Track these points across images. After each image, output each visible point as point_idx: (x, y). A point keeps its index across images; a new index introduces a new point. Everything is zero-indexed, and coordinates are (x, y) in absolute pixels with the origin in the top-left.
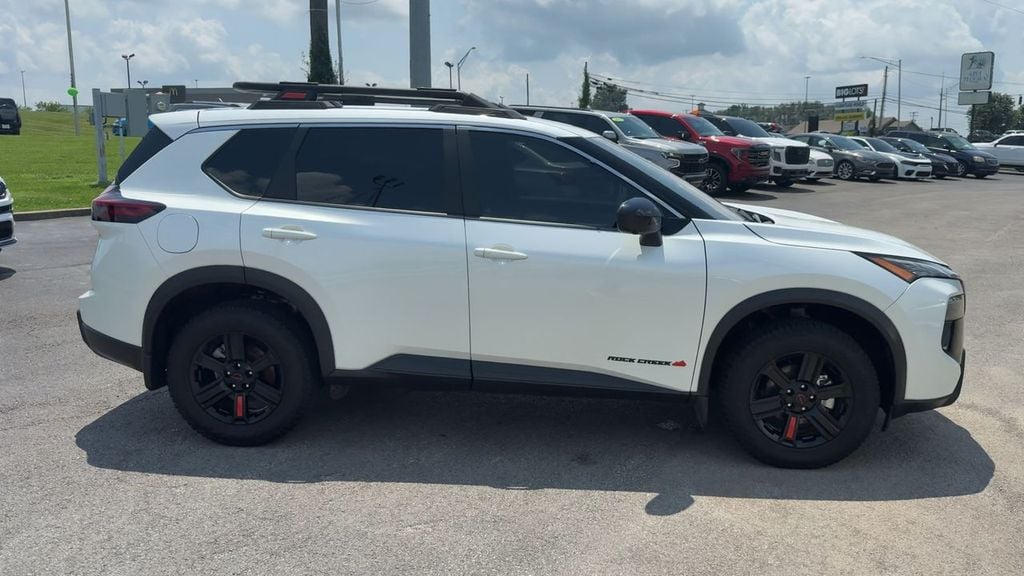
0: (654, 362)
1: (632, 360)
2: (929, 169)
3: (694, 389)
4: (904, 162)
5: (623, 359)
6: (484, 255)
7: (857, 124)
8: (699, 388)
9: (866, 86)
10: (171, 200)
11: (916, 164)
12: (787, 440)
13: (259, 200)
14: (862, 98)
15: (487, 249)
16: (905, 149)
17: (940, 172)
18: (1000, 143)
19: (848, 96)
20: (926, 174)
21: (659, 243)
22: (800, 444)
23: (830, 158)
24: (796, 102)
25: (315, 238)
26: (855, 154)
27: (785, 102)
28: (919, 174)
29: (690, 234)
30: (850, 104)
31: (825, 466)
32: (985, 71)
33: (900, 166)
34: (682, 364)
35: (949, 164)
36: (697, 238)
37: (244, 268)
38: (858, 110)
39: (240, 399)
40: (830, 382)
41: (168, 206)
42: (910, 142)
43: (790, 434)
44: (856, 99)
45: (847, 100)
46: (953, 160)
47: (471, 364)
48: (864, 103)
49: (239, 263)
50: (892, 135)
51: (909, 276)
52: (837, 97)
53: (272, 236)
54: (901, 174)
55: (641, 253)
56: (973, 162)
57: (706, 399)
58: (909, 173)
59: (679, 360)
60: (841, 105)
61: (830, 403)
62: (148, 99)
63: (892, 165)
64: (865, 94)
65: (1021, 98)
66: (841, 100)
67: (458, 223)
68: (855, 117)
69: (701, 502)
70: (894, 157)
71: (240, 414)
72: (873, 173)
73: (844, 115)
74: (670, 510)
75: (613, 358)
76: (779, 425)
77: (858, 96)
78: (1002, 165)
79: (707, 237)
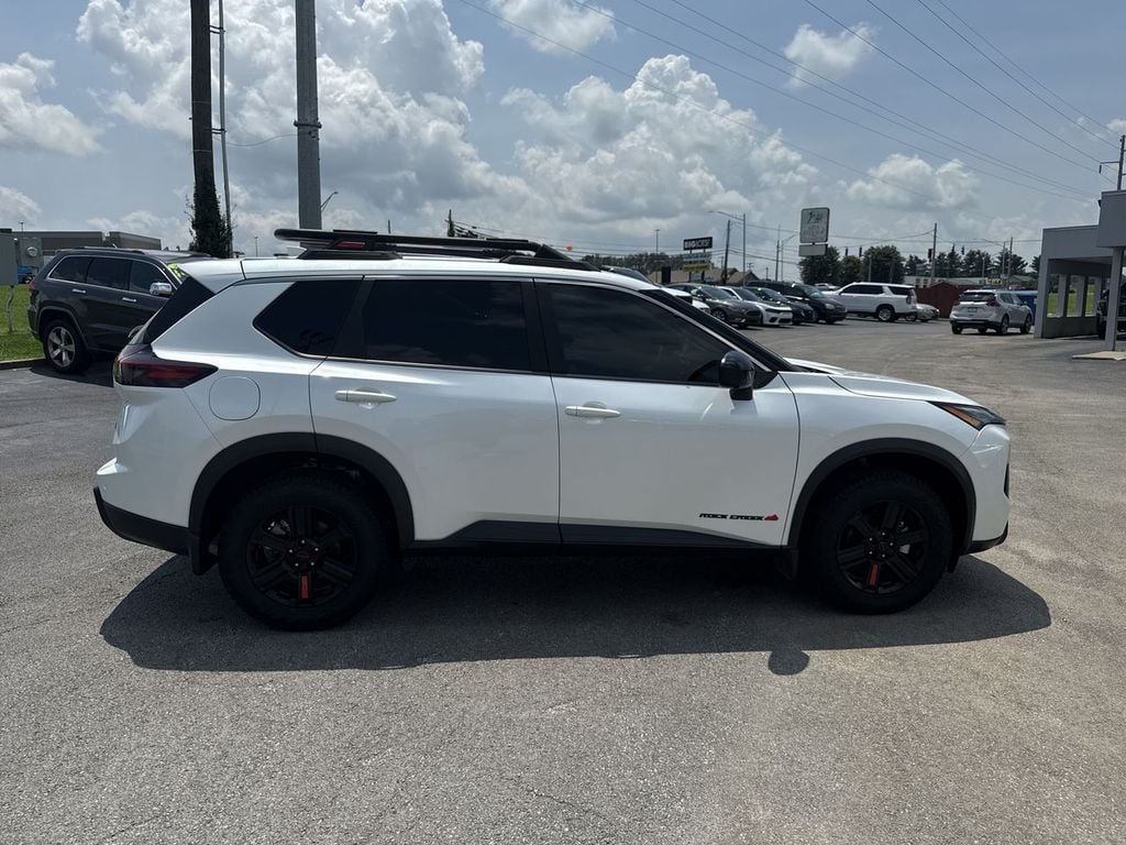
0: (746, 518)
1: (724, 517)
2: (790, 316)
3: (785, 543)
4: (768, 310)
5: (715, 516)
6: (577, 414)
7: (703, 274)
8: (789, 542)
9: (711, 238)
10: (223, 361)
11: (779, 312)
12: (871, 587)
13: (325, 360)
14: (707, 250)
15: (579, 408)
16: (766, 298)
17: (799, 319)
18: (844, 291)
19: (695, 248)
20: (786, 321)
21: (749, 397)
22: (881, 590)
23: (706, 306)
24: (643, 253)
25: (394, 400)
26: (725, 303)
27: (633, 253)
28: (782, 321)
29: (778, 387)
30: (697, 256)
31: (903, 610)
32: (822, 225)
33: (765, 313)
34: (774, 518)
35: (806, 311)
36: (786, 391)
37: (315, 435)
38: (703, 262)
39: (304, 580)
40: (906, 529)
41: (220, 367)
42: (769, 291)
43: (873, 581)
44: (701, 251)
45: (694, 251)
46: (807, 307)
47: (559, 528)
48: (709, 255)
49: (310, 430)
50: (752, 284)
51: (977, 423)
52: (685, 249)
53: (347, 399)
54: (766, 322)
55: (733, 408)
56: (825, 309)
57: (797, 551)
58: (773, 320)
59: (771, 515)
60: (689, 256)
61: (905, 549)
62: (17, 243)
63: (758, 312)
64: (710, 246)
65: (847, 251)
66: (688, 252)
67: (545, 380)
68: (702, 267)
69: (817, 658)
70: (760, 305)
71: (305, 594)
72: (743, 321)
73: (692, 265)
74: (796, 668)
75: (705, 515)
76: (861, 572)
77: (705, 248)
78: (850, 312)
79: (796, 390)
